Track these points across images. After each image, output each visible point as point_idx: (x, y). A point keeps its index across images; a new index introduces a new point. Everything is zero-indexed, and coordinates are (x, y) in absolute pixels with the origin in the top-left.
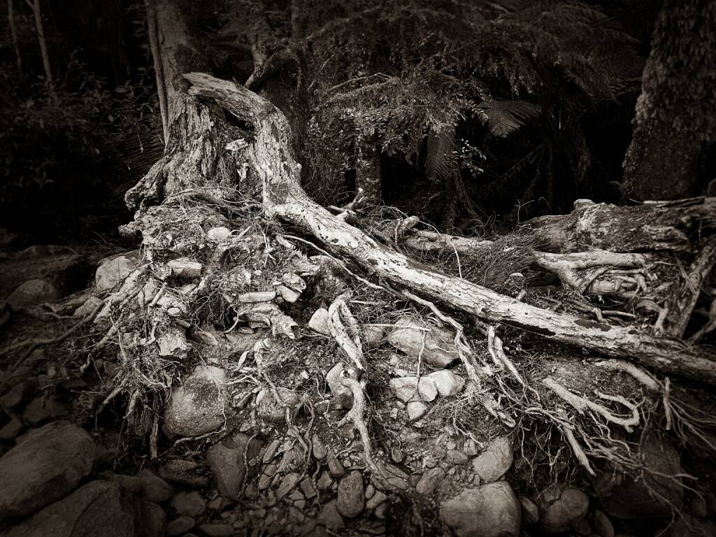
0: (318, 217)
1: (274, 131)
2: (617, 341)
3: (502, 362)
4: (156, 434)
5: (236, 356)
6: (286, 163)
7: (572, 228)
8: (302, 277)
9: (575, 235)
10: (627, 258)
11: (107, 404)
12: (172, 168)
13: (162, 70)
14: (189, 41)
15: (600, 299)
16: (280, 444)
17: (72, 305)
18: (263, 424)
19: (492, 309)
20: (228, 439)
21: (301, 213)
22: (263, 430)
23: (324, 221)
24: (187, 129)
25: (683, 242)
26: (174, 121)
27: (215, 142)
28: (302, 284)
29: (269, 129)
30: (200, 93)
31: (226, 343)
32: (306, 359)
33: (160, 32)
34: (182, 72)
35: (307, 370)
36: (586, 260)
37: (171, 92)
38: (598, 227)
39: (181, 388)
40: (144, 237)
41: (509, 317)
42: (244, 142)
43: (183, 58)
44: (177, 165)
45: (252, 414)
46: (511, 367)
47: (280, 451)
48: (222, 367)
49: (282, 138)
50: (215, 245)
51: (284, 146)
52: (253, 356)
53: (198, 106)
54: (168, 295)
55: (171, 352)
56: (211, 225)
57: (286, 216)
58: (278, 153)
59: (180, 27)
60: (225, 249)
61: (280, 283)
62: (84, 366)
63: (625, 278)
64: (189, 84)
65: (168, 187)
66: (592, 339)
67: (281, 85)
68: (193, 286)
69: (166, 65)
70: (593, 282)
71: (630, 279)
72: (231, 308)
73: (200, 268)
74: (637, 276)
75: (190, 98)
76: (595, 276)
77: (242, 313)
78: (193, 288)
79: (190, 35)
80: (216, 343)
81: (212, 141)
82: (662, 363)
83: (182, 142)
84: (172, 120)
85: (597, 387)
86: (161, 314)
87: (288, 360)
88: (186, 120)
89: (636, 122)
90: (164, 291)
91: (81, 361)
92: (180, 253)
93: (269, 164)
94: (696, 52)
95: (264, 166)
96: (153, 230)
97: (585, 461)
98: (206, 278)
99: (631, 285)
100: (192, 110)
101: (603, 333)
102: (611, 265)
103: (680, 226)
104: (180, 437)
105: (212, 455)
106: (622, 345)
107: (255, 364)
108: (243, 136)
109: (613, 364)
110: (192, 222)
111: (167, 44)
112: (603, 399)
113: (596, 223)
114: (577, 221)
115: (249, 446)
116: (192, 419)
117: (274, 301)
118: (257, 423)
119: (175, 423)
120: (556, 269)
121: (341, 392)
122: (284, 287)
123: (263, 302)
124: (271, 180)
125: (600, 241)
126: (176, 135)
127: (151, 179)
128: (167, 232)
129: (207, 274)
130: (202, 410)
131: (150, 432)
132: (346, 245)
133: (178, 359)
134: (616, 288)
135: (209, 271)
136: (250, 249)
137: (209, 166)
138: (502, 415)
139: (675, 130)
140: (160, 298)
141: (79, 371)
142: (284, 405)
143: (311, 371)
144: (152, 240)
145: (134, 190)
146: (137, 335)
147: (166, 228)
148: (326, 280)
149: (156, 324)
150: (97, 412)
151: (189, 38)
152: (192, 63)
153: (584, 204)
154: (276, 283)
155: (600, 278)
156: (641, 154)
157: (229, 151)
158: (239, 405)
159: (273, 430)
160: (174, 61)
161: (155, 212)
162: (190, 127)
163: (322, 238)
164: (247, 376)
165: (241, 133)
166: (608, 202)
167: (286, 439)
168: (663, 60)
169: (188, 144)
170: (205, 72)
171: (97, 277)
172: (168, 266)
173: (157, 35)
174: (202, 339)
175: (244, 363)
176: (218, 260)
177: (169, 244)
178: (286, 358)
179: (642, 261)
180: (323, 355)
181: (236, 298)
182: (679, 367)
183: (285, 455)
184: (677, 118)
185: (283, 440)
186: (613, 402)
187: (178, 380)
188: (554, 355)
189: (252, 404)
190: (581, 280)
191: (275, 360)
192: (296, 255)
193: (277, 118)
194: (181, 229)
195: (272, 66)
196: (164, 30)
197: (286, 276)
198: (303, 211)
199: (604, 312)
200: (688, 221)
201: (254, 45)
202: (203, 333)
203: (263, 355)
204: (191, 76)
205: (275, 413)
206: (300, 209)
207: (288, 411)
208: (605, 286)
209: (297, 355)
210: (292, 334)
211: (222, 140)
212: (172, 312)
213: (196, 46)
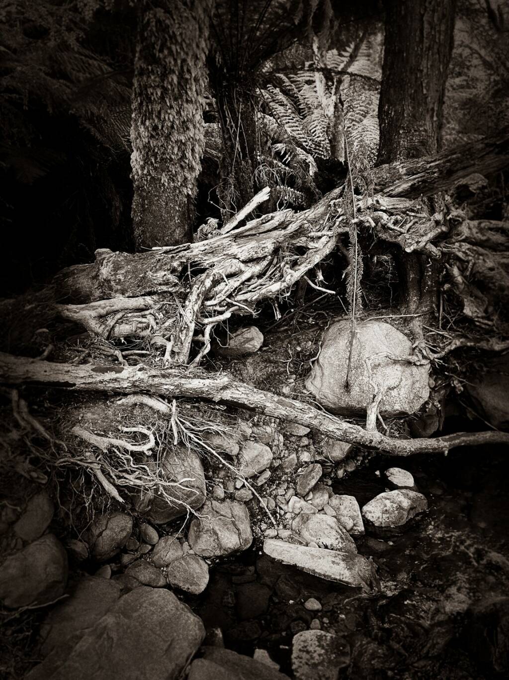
2: (131, 379)
3: (28, 423)
7: (96, 277)
9: (99, 283)
10: (139, 302)
15: (123, 341)
19: (10, 374)
25: (176, 285)
36: (105, 308)
38: (115, 275)
41: (30, 378)
46: (38, 426)
63: (140, 319)
66: (109, 383)
70: (113, 327)
71: (144, 320)
74: (148, 317)
76: (114, 321)
82: (168, 390)
85: (120, 422)
89: (133, 177)
94: (167, 118)
97: (115, 493)
99: (144, 325)
101: (118, 375)
102: (127, 309)
103: (173, 271)
106: (134, 382)
109: (132, 399)
112: (127, 432)
113: (114, 270)
114: (99, 270)
120: (80, 320)
125: (119, 287)
134: (134, 329)
138: (34, 475)
139: (164, 185)
153: (103, 253)
155: (119, 322)
156: (143, 206)
166: (121, 251)
168: (143, 123)
179: (151, 302)
182: (181, 391)
184: (164, 175)
186: (135, 432)
188: (82, 402)
190: (103, 326)
199: (124, 353)
200: (179, 266)
208: (124, 329)
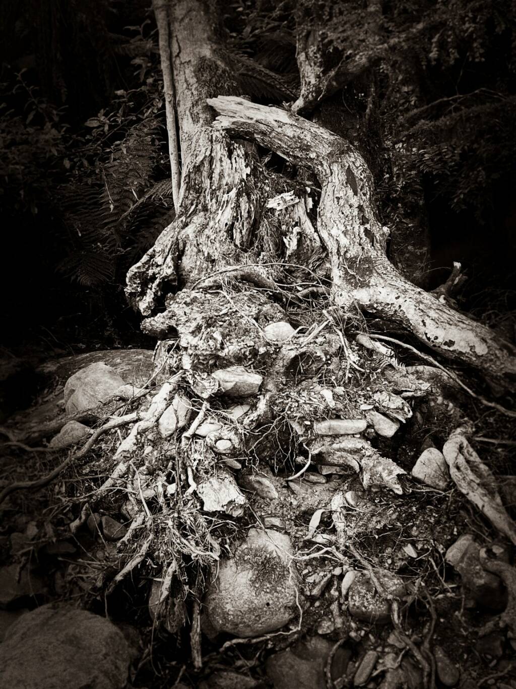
0: (422, 306)
1: (351, 180)
4: (199, 630)
5: (305, 517)
6: (368, 226)
8: (405, 398)
11: (121, 581)
12: (192, 236)
13: (174, 95)
14: (214, 51)
16: (379, 658)
17: (40, 431)
18: (353, 625)
20: (299, 646)
21: (395, 301)
22: (353, 634)
23: (432, 314)
24: (211, 179)
26: (194, 167)
27: (253, 197)
28: (406, 409)
29: (343, 177)
30: (233, 126)
31: (289, 496)
32: (412, 526)
33: (174, 41)
34: (204, 96)
35: (414, 544)
37: (187, 125)
39: (231, 562)
40: (182, 336)
42: (293, 197)
43: (206, 76)
44: (199, 231)
45: (334, 607)
47: (380, 668)
48: (286, 533)
49: (361, 190)
50: (278, 350)
51: (365, 201)
52: (330, 517)
53: (229, 145)
54: (212, 421)
55: (223, 506)
56: (268, 319)
57: (371, 306)
58: (356, 212)
59: (202, 32)
60: (293, 354)
61: (371, 407)
62: (77, 523)
64: (213, 113)
65: (187, 262)
67: (343, 111)
68: (246, 408)
69: (181, 87)
72: (301, 444)
73: (260, 383)
75: (217, 134)
77: (316, 452)
78: (245, 411)
79: (215, 43)
80: (275, 494)
81: (248, 196)
83: (205, 197)
84: (191, 167)
86: (203, 450)
87: (385, 526)
88: (211, 166)
90: (205, 415)
91: (70, 515)
92: (232, 360)
93: (343, 229)
95: (334, 232)
96: (194, 325)
98: (267, 397)
100: (220, 151)
104: (231, 637)
105: (278, 669)
107: (334, 531)
108: (291, 187)
110: (243, 313)
111: (184, 57)
115: (333, 658)
116: (251, 610)
117: (364, 435)
118: (343, 623)
119: (225, 615)
121: (482, 582)
122: (376, 413)
123: (348, 435)
124: (346, 252)
126: (195, 188)
127: (163, 251)
128: (214, 329)
129: (267, 391)
130: (265, 598)
131: (189, 628)
132: (468, 350)
133: (230, 517)
135: (270, 386)
136: (326, 354)
137: (244, 232)
140: (200, 425)
141: (70, 530)
142: (390, 597)
143: (420, 546)
144: (194, 341)
145: (139, 268)
146: (162, 479)
147: (210, 323)
148: (432, 404)
149: (195, 463)
150: (106, 593)
151: (215, 47)
152: (218, 82)
154: (364, 407)
157: (272, 210)
158: (315, 592)
159: (367, 634)
160: (193, 81)
161: (188, 300)
162: (216, 176)
163: (429, 339)
164: (325, 549)
165: (288, 184)
167: (386, 650)
169: (214, 201)
170: (238, 95)
171: (66, 392)
172: (213, 378)
173: (170, 45)
174: (255, 489)
175: (318, 528)
176: (282, 370)
177: (219, 346)
178: (382, 524)
180: (438, 522)
181: (309, 428)
183: (389, 677)
185: (383, 652)
187: (226, 549)
189: (332, 592)
191: (365, 525)
192: (390, 365)
193: (353, 160)
194: (230, 324)
195: (334, 83)
196: (180, 37)
197: (377, 397)
198: (397, 298)
201: (303, 54)
202: (258, 478)
203: (346, 517)
204: (218, 102)
205: (373, 607)
206: (394, 295)
207: (395, 606)
209: (398, 519)
210: (398, 486)
211: (262, 194)
212: (222, 446)
213: (223, 58)
